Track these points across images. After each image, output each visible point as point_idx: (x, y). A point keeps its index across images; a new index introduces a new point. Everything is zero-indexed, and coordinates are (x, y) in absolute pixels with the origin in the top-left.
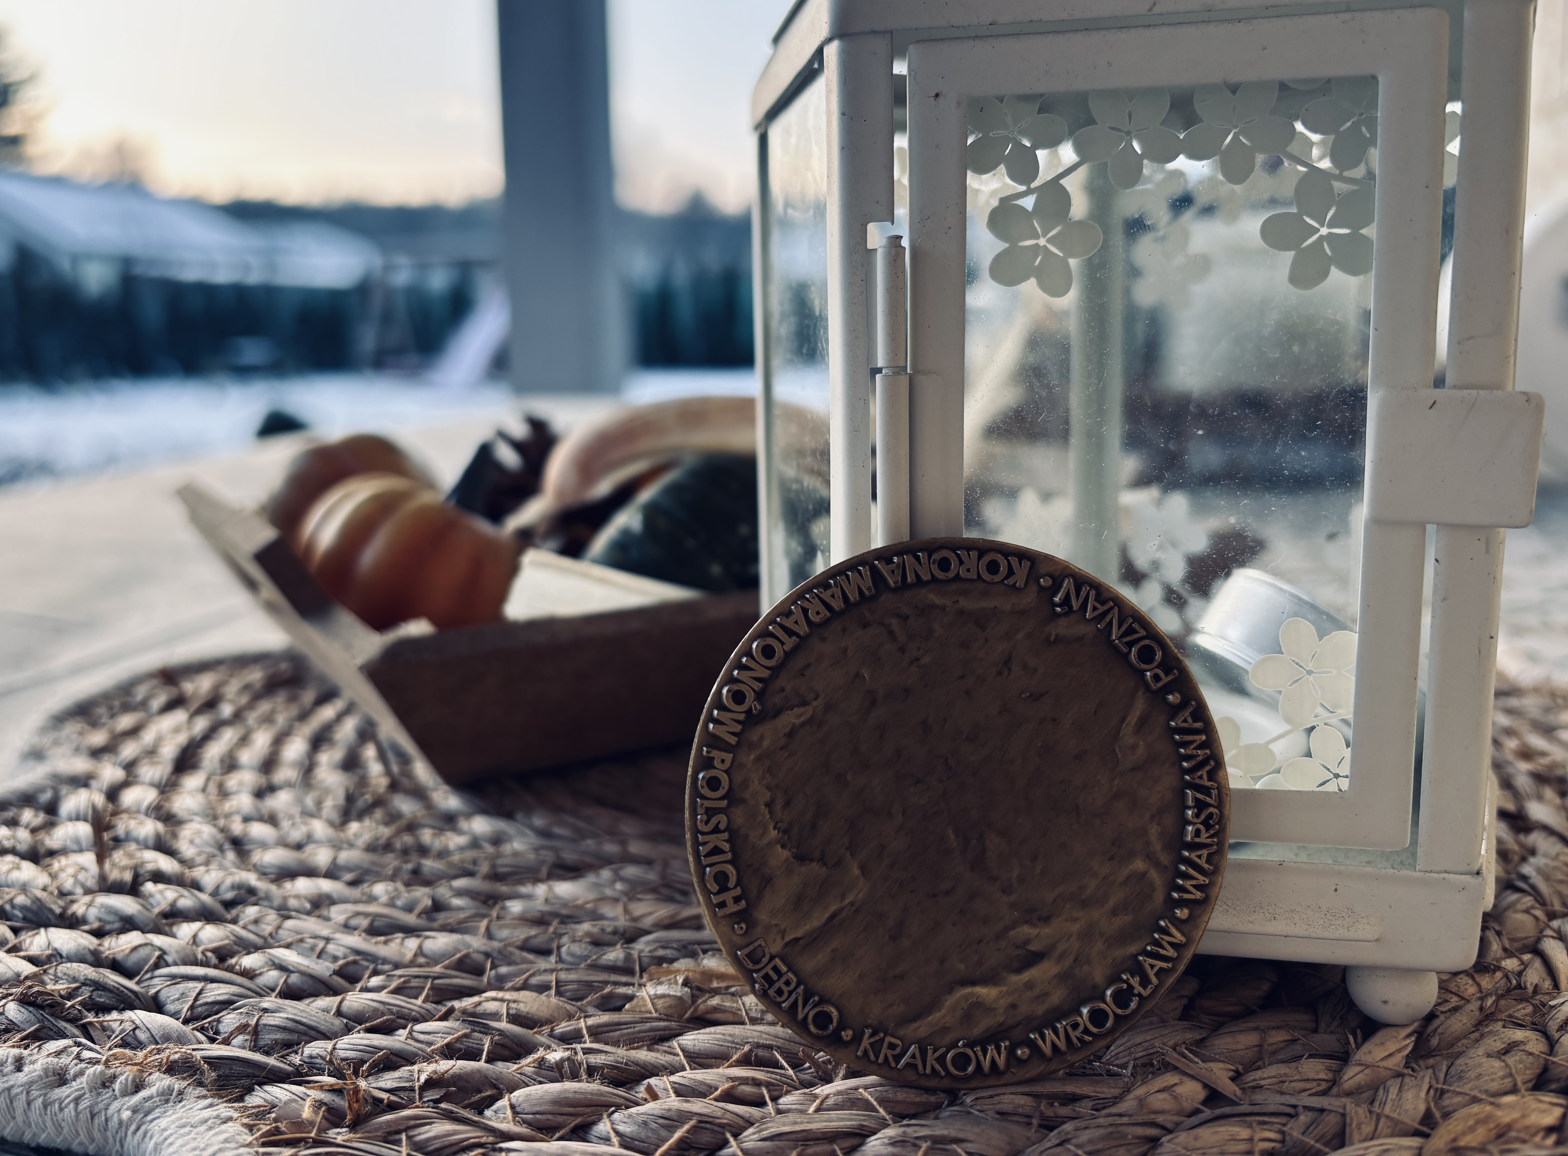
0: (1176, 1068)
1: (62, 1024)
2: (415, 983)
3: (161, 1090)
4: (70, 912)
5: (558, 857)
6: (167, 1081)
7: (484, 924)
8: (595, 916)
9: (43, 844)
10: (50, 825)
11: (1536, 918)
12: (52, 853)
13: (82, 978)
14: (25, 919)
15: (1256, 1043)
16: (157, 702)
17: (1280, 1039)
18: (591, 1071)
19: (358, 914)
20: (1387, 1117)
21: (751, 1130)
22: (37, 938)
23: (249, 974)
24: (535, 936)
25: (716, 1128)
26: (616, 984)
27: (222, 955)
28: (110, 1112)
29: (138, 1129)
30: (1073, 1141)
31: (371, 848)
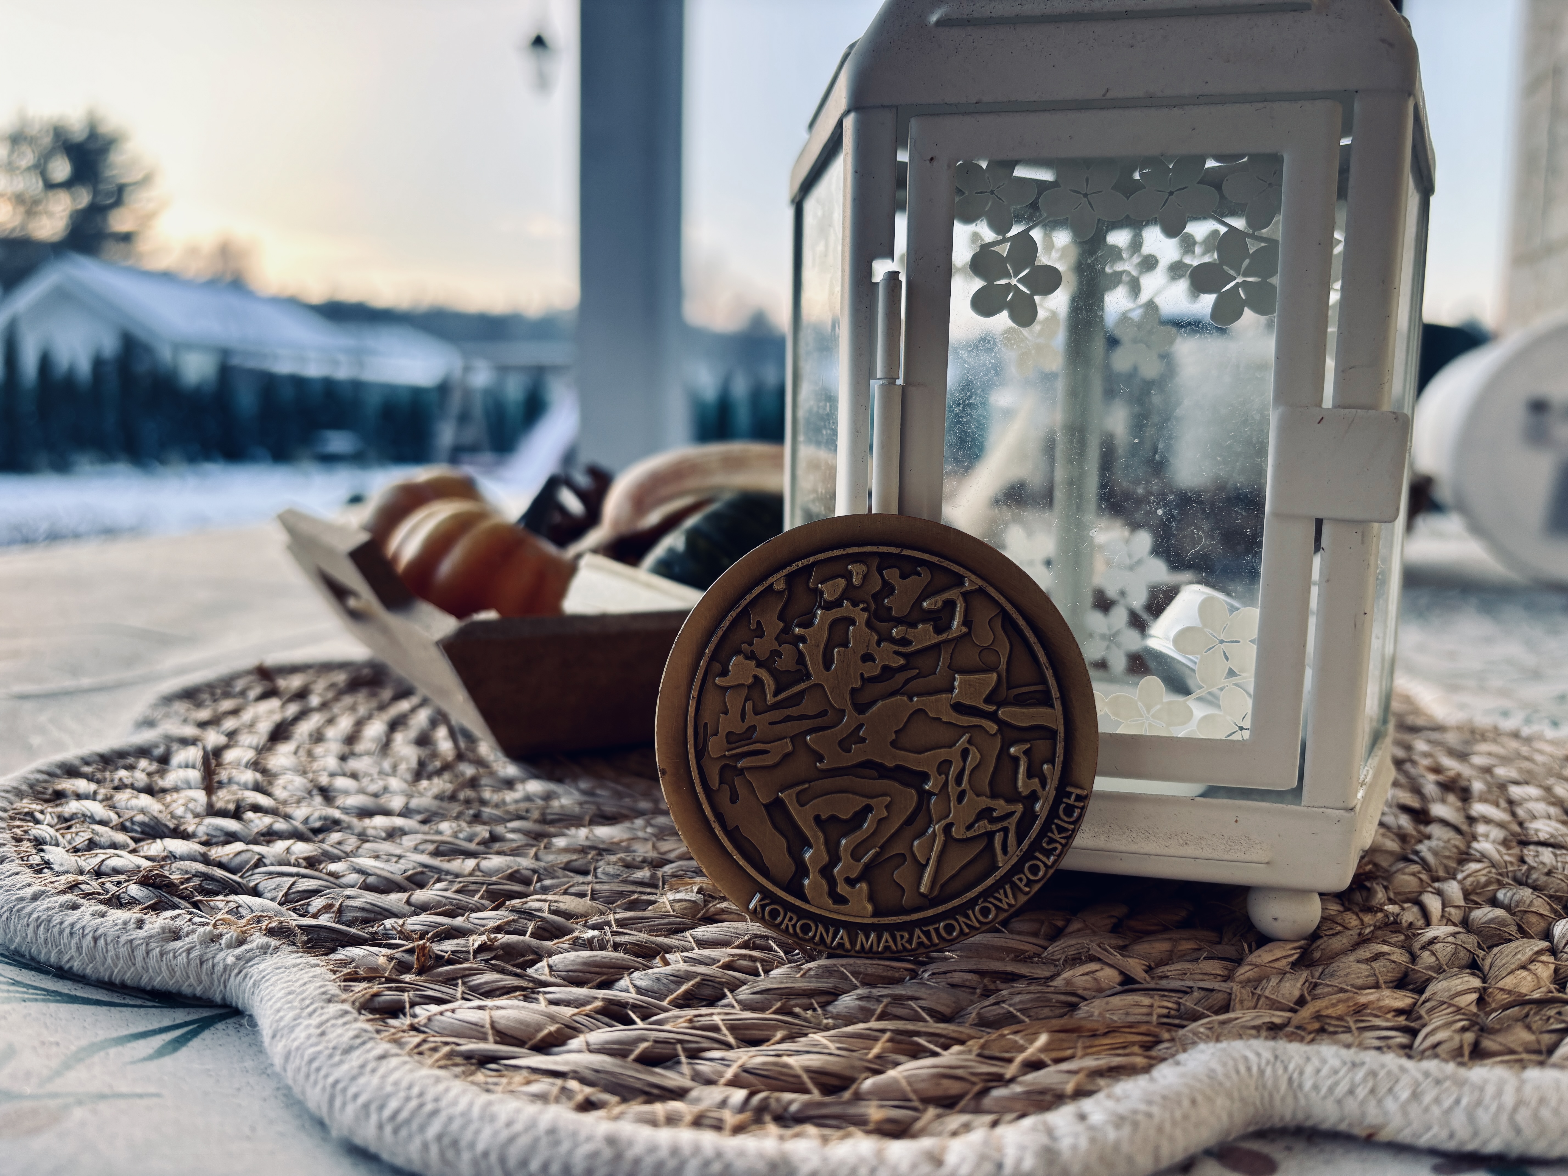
0: (1099, 960)
1: (176, 900)
2: (472, 887)
3: (260, 945)
4: (182, 828)
5: (599, 809)
6: (265, 939)
7: (532, 851)
8: (627, 850)
9: (157, 784)
10: (162, 773)
11: (1421, 880)
12: (164, 791)
13: (193, 871)
14: (142, 833)
15: (1168, 949)
16: (252, 694)
17: (1189, 947)
18: (616, 947)
19: (426, 841)
20: (1267, 997)
21: (745, 987)
22: (154, 845)
23: (334, 875)
24: (576, 860)
25: (716, 985)
26: (641, 893)
27: (311, 862)
28: (216, 960)
29: (240, 972)
30: (1007, 1002)
31: (439, 797)
